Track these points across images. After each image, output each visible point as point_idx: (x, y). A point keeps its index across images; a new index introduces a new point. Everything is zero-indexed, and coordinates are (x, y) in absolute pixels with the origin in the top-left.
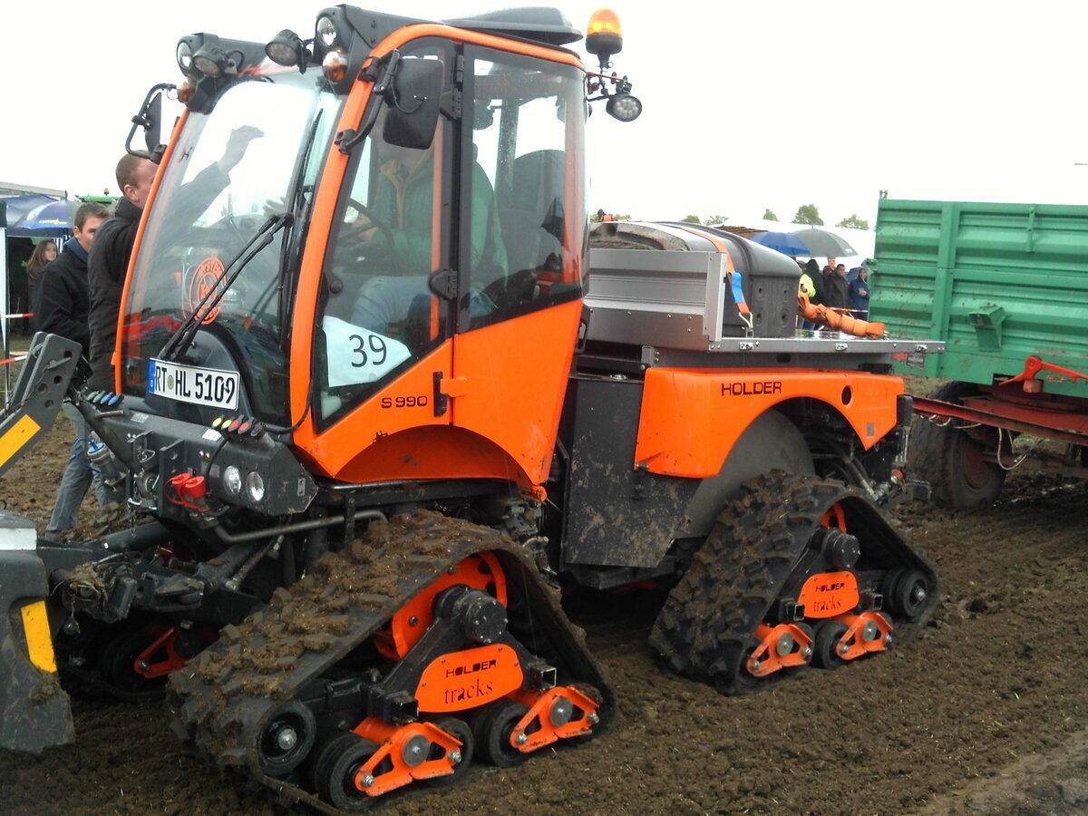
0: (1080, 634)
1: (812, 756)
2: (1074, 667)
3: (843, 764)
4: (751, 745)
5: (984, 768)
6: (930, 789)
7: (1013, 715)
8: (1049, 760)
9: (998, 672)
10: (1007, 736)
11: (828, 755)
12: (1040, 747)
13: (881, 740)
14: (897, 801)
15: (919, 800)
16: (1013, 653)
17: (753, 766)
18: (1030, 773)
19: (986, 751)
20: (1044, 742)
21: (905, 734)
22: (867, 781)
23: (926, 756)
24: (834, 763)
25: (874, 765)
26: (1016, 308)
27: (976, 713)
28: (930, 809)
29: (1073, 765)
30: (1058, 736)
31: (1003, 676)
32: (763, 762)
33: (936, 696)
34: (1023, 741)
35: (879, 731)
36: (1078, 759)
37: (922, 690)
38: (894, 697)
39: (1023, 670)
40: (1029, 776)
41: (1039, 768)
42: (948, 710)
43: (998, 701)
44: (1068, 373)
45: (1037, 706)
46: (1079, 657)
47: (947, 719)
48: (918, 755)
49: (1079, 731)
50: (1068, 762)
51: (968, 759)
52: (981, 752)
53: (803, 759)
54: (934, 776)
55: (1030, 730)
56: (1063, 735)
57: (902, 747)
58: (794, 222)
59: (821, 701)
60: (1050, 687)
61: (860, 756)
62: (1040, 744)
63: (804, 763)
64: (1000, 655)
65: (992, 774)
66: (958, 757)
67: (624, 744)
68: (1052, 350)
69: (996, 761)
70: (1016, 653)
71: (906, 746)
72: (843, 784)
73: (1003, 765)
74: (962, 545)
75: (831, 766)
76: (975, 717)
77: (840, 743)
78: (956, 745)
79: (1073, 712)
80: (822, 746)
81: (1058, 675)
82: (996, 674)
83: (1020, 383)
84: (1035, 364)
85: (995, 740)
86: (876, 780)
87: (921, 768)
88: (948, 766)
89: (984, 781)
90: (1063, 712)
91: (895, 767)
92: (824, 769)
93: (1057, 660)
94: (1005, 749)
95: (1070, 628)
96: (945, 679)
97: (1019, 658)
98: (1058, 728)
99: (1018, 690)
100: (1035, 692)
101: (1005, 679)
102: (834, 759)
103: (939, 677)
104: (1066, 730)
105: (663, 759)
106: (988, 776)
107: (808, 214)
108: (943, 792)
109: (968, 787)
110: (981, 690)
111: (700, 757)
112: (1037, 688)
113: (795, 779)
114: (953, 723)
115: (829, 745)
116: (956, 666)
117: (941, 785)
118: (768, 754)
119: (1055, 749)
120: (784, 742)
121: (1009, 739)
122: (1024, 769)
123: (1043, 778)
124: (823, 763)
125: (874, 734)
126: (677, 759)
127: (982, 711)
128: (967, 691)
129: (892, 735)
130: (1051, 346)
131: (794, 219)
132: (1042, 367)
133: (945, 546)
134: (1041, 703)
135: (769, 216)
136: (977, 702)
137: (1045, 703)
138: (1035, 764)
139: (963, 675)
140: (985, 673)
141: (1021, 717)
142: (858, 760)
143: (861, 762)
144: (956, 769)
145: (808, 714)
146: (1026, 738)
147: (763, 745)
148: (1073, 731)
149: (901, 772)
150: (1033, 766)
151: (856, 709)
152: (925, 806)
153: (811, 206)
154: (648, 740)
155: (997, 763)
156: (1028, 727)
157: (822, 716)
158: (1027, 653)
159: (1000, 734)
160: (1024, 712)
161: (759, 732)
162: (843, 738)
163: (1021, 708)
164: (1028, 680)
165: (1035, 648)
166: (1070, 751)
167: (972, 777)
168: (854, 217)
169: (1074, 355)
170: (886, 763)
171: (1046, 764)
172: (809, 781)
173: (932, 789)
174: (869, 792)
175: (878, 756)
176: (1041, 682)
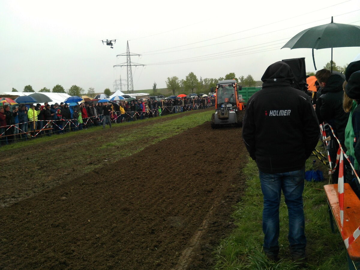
0: (166, 221)
2: (169, 233)
7: (158, 257)
9: (147, 241)
20: (173, 263)
27: (146, 259)
30: (176, 260)
31: (149, 242)
33: (130, 256)
37: (125, 255)
38: (117, 261)
39: (154, 238)
42: (137, 260)
43: (151, 252)
45: (164, 251)
46: (169, 229)
49: (181, 256)
55: (166, 261)
58: (24, 92)
60: (165, 242)
62: (172, 265)
64: (144, 235)
70: (149, 232)
74: (117, 197)
76: (147, 261)
79: (177, 250)
81: (165, 237)
90: (173, 251)
93: (163, 232)
95: (162, 219)
96: (131, 249)
97: (150, 234)
98: (175, 257)
99: (156, 246)
100: (161, 246)
103: (129, 248)
104: (177, 257)
107: (28, 89)
110: (144, 250)
112: (161, 244)
116: (132, 243)
119: (177, 265)
121: (161, 266)
127: (148, 257)
128: (139, 251)
133: (112, 199)
134: (165, 249)
135: (14, 90)
136: (145, 255)
139: (136, 246)
140: (143, 243)
141: (161, 256)
146: (166, 264)
148: (179, 257)
153: (29, 86)
158: (153, 232)
163: (160, 253)
164: (157, 242)
165: (155, 229)
166: (181, 264)
168: (45, 88)
176: (161, 241)
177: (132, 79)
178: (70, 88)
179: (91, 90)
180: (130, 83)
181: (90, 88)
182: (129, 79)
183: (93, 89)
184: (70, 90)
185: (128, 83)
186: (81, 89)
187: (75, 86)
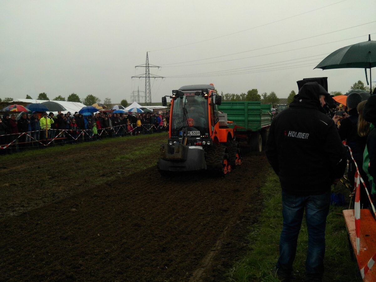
0: (178, 239)
2: (180, 252)
7: (168, 276)
27: (155, 278)
31: (159, 260)
33: (139, 274)
37: (134, 273)
39: (164, 257)
43: (161, 271)
45: (175, 270)
46: (181, 248)
49: (191, 277)
56: (187, 280)
60: (176, 261)
64: (155, 252)
70: (160, 250)
74: (129, 211)
79: (187, 270)
81: (177, 256)
82: (157, 260)
90: (184, 271)
93: (174, 250)
95: (174, 237)
96: (140, 266)
98: (185, 277)
99: (166, 265)
100: (172, 265)
103: (138, 266)
107: (43, 96)
110: (154, 268)
112: (172, 263)
116: (142, 260)
127: (158, 276)
128: (149, 269)
131: (38, 98)
132: (237, 127)
133: (123, 213)
134: (175, 268)
135: (28, 97)
136: (155, 273)
139: (146, 263)
140: (153, 260)
141: (171, 276)
153: (44, 93)
158: (164, 250)
163: (170, 272)
164: (168, 260)
165: (166, 247)
168: (60, 96)
169: (241, 125)
176: (172, 260)
177: (150, 91)
178: (85, 97)
179: (108, 101)
180: (148, 95)
181: (106, 99)
182: (147, 91)
183: (109, 100)
184: (85, 100)
185: (146, 94)
186: (97, 99)
187: (91, 95)
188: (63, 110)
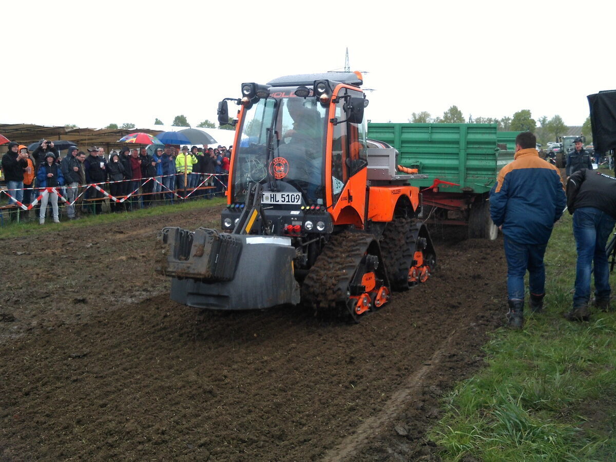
0: (375, 346)
1: (254, 440)
2: (376, 365)
3: (273, 442)
4: (218, 439)
5: (349, 430)
6: (324, 447)
7: (354, 397)
8: (379, 419)
9: (340, 374)
10: (355, 410)
11: (263, 438)
12: (372, 413)
13: (290, 424)
14: (309, 458)
15: (320, 455)
16: (344, 361)
17: (223, 452)
18: (372, 428)
19: (347, 420)
20: (374, 409)
21: (302, 418)
22: (288, 449)
23: (316, 429)
24: (267, 442)
25: (290, 439)
26: (427, 162)
27: (334, 399)
28: (327, 459)
29: (392, 419)
30: (380, 405)
31: (342, 376)
32: (227, 448)
33: (311, 393)
34: (363, 411)
35: (287, 419)
36: (393, 416)
37: (302, 391)
38: (289, 397)
39: (351, 371)
40: (372, 430)
41: (375, 424)
42: (320, 400)
43: (343, 390)
44: (450, 184)
45: (365, 390)
46: (378, 359)
47: (321, 406)
48: (312, 429)
49: (389, 400)
50: (389, 418)
51: (338, 427)
52: (345, 422)
53: (249, 443)
54: (324, 440)
55: (365, 404)
56: (382, 404)
57: (301, 426)
58: (173, 125)
59: (249, 406)
60: (368, 378)
61: (281, 435)
62: (373, 411)
63: (251, 444)
64: (337, 364)
65: (354, 433)
66: (334, 426)
67: (141, 453)
68: (442, 176)
69: (354, 425)
70: (346, 361)
71: (304, 425)
72: (276, 454)
73: (357, 426)
75: (267, 444)
76: (335, 402)
77: (267, 429)
78: (329, 419)
79: (384, 390)
80: (258, 433)
81: (370, 370)
83: (431, 189)
84: (437, 181)
85: (349, 413)
86: (293, 448)
87: (316, 436)
88: (329, 432)
89: (350, 437)
90: (379, 391)
91: (302, 438)
92: (263, 446)
93: (367, 362)
94: (356, 418)
95: (369, 343)
96: (313, 382)
97: (347, 364)
98: (379, 400)
99: (352, 382)
100: (361, 382)
101: (344, 377)
102: (267, 439)
103: (310, 381)
104: (383, 401)
105: (168, 457)
106: (352, 434)
107: (180, 121)
108: (331, 448)
109: (343, 442)
110: (333, 386)
111: (190, 452)
112: (361, 380)
113: (248, 455)
114: (324, 407)
115: (262, 432)
116: (317, 374)
117: (330, 444)
118: (229, 443)
119: (380, 413)
120: (236, 434)
122: (368, 426)
123: (380, 430)
124: (262, 443)
125: (284, 421)
126: (176, 456)
127: (338, 397)
128: (326, 387)
129: (294, 419)
130: (440, 175)
131: (172, 123)
132: (440, 182)
134: (366, 388)
135: (158, 122)
136: (334, 393)
137: (368, 387)
138: (373, 423)
139: (322, 379)
141: (358, 398)
142: (280, 438)
143: (282, 439)
144: (334, 433)
145: (245, 415)
146: (364, 409)
147: (224, 438)
148: (386, 401)
149: (305, 441)
150: (372, 424)
151: (271, 407)
152: (323, 458)
153: (182, 116)
154: (155, 448)
155: (355, 426)
156: (364, 403)
157: (253, 415)
158: (351, 361)
159: (352, 409)
160: (359, 394)
161: (220, 430)
162: (268, 426)
163: (357, 392)
164: (356, 376)
165: (356, 357)
166: (388, 412)
167: (344, 437)
168: (206, 121)
169: (449, 177)
170: (296, 437)
171: (379, 422)
172: (256, 455)
173: (325, 448)
174: (292, 456)
175: (290, 433)
176: (363, 376)
188: (210, 143)
